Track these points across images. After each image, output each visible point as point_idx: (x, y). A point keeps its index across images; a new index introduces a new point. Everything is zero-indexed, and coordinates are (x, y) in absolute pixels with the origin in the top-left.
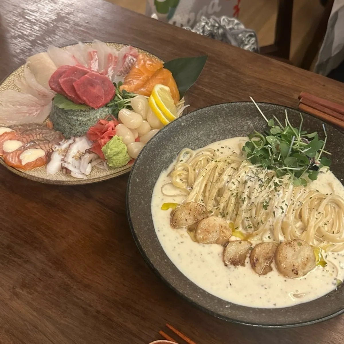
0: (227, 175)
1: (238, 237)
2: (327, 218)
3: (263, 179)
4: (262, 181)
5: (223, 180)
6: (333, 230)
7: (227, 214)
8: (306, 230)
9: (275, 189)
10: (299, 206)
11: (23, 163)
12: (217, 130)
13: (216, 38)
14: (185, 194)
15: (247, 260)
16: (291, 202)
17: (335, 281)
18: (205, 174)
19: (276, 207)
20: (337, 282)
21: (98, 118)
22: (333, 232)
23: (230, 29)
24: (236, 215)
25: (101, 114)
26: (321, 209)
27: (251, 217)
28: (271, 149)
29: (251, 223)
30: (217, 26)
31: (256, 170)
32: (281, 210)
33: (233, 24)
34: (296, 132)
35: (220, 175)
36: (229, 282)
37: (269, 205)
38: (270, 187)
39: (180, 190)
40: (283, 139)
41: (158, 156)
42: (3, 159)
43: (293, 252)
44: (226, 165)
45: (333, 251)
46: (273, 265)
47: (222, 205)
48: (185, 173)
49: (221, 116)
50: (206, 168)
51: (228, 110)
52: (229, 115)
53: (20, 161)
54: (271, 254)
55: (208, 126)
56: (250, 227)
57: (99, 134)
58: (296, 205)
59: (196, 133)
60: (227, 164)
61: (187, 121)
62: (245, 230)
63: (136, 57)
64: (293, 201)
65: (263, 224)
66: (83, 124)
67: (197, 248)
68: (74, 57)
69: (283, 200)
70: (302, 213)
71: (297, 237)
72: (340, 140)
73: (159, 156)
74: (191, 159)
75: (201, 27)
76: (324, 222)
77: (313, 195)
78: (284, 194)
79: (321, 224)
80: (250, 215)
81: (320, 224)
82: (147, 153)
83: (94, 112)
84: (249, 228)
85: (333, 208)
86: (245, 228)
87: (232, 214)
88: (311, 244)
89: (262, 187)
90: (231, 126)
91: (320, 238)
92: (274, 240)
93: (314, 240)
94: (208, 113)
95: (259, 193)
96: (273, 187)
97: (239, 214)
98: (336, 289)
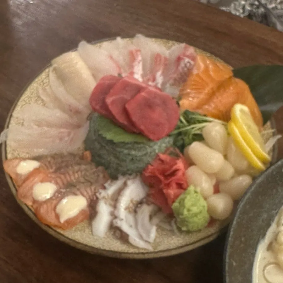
11: (62, 220)
13: (254, 18)
21: (157, 151)
23: (273, 8)
25: (160, 146)
30: (256, 5)
33: (276, 3)
42: (33, 210)
53: (58, 217)
57: (162, 178)
63: (194, 59)
66: (137, 160)
68: (111, 57)
75: (241, 7)
83: (152, 144)
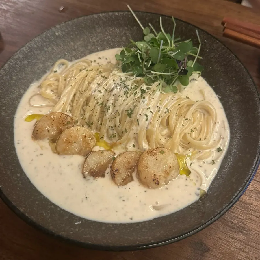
0: (95, 83)
1: (103, 147)
2: (194, 125)
3: (129, 86)
4: (128, 88)
5: (91, 88)
6: (201, 136)
7: (92, 123)
8: (172, 138)
9: (142, 96)
10: (165, 113)
12: (95, 41)
14: (53, 104)
15: (108, 170)
16: (157, 109)
17: (198, 192)
18: (74, 83)
19: (140, 114)
20: (200, 192)
22: (200, 138)
24: (101, 124)
26: (189, 116)
27: (115, 126)
28: (141, 55)
29: (115, 132)
31: (126, 77)
32: (145, 117)
34: (169, 38)
35: (89, 83)
36: (85, 195)
37: (133, 113)
38: (135, 94)
39: (49, 101)
40: (155, 45)
41: (28, 66)
43: (155, 161)
44: (97, 74)
45: (199, 159)
46: (134, 175)
47: (87, 115)
48: (56, 83)
49: (99, 26)
50: (76, 77)
51: (105, 20)
52: (107, 25)
54: (133, 164)
55: (85, 37)
56: (115, 136)
58: (162, 112)
59: (72, 44)
60: (99, 73)
61: (62, 31)
62: (110, 139)
64: (159, 107)
65: (127, 132)
67: (57, 160)
69: (148, 107)
70: (169, 121)
71: (162, 145)
72: (214, 46)
73: (30, 67)
74: (66, 70)
76: (191, 128)
77: (182, 102)
78: (150, 100)
79: (188, 131)
80: (114, 124)
81: (186, 131)
82: (14, 63)
84: (113, 137)
85: (202, 114)
86: (110, 138)
87: (97, 123)
88: (176, 151)
89: (127, 94)
90: (110, 37)
91: (186, 146)
92: (138, 149)
93: (180, 147)
94: (85, 23)
95: (124, 100)
96: (140, 94)
97: (103, 124)
98: (199, 200)
